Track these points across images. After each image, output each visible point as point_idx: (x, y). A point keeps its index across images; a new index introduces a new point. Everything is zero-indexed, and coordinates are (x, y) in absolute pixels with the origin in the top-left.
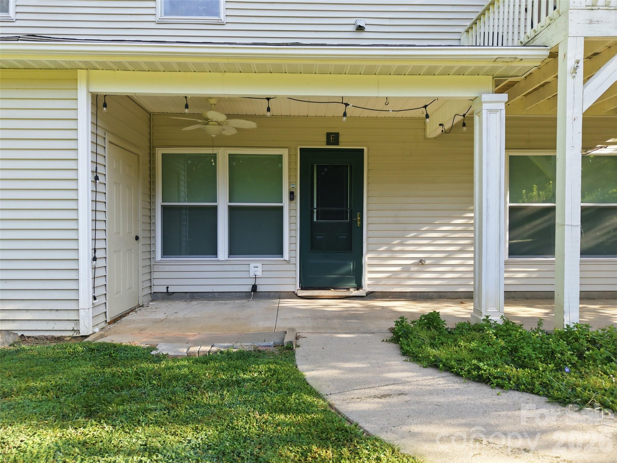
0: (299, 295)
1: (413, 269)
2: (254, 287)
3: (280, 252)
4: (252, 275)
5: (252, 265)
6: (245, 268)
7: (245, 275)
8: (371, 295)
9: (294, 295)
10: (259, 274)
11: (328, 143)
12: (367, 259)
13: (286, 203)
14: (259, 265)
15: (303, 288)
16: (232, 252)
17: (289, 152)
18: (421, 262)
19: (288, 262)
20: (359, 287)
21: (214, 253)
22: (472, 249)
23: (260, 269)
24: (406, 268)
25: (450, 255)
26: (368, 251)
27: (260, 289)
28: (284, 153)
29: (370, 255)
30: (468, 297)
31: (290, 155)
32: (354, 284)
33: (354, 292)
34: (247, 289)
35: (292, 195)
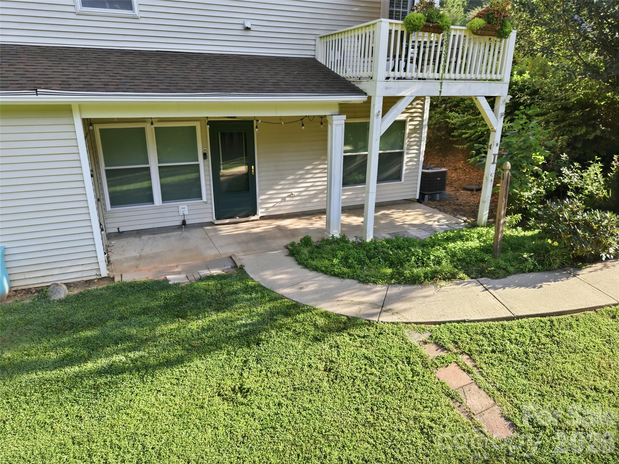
0: (216, 223)
1: (288, 199)
2: (184, 222)
3: (200, 196)
4: (181, 214)
5: (180, 207)
6: (176, 209)
7: (176, 214)
8: (263, 218)
9: (213, 224)
10: (186, 213)
13: (201, 161)
14: (186, 206)
15: (218, 218)
16: (164, 199)
17: (201, 123)
18: (292, 195)
19: (206, 203)
20: (255, 214)
21: (151, 201)
23: (186, 209)
27: (188, 222)
28: (197, 124)
30: (322, 212)
31: (201, 126)
32: (252, 213)
33: (252, 218)
34: (179, 223)
35: (205, 155)
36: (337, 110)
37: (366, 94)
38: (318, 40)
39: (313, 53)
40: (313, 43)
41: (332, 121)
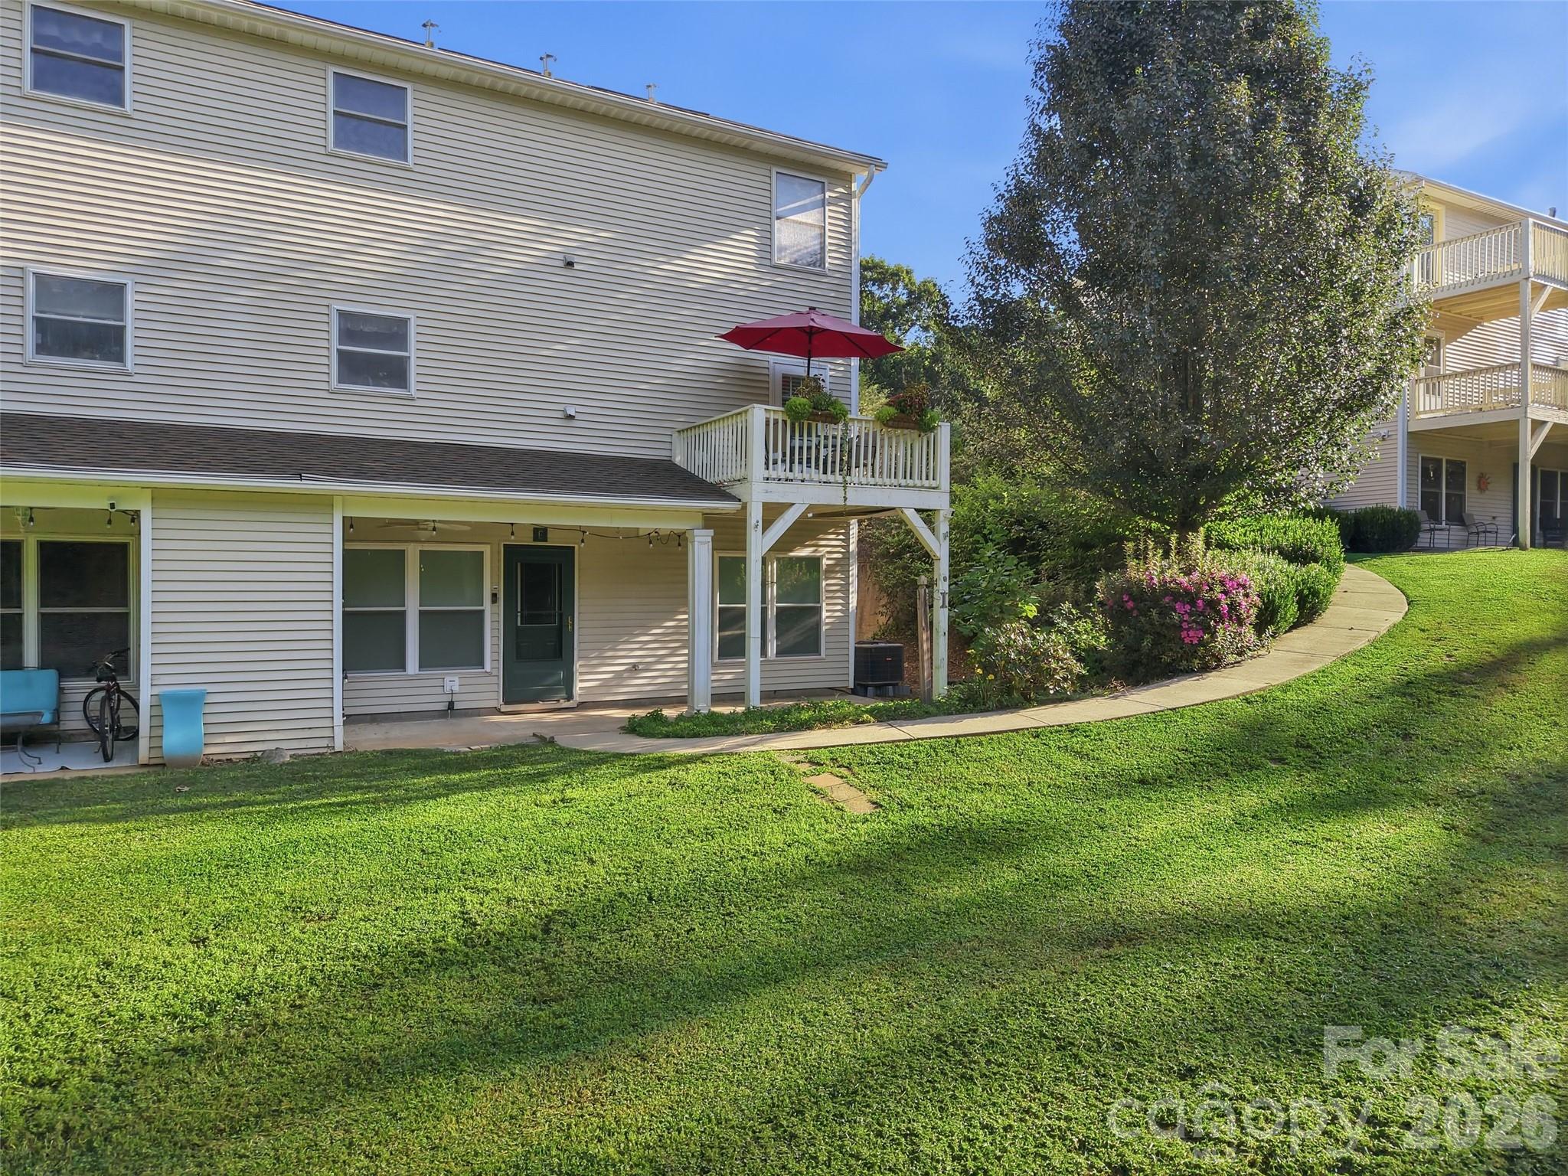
0: (503, 710)
1: (625, 675)
2: (451, 704)
3: (480, 662)
4: (447, 689)
5: (447, 679)
6: (439, 683)
7: (440, 690)
8: (583, 706)
9: (497, 711)
10: (456, 689)
11: (535, 539)
12: (578, 665)
13: (487, 606)
14: (456, 679)
15: (506, 703)
16: (423, 665)
17: (492, 548)
18: (635, 666)
19: (490, 674)
20: (570, 697)
21: (402, 665)
22: (686, 651)
23: (457, 682)
24: (618, 675)
25: (660, 659)
26: (580, 658)
27: (457, 706)
28: (486, 549)
29: (580, 663)
30: (681, 701)
31: (492, 552)
32: (564, 695)
33: (564, 704)
34: (442, 707)
35: (494, 596)
36: (700, 522)
37: (740, 500)
38: (676, 435)
39: (668, 453)
40: (668, 439)
41: (694, 537)
